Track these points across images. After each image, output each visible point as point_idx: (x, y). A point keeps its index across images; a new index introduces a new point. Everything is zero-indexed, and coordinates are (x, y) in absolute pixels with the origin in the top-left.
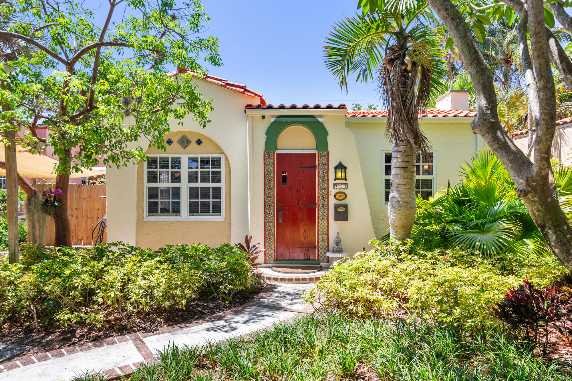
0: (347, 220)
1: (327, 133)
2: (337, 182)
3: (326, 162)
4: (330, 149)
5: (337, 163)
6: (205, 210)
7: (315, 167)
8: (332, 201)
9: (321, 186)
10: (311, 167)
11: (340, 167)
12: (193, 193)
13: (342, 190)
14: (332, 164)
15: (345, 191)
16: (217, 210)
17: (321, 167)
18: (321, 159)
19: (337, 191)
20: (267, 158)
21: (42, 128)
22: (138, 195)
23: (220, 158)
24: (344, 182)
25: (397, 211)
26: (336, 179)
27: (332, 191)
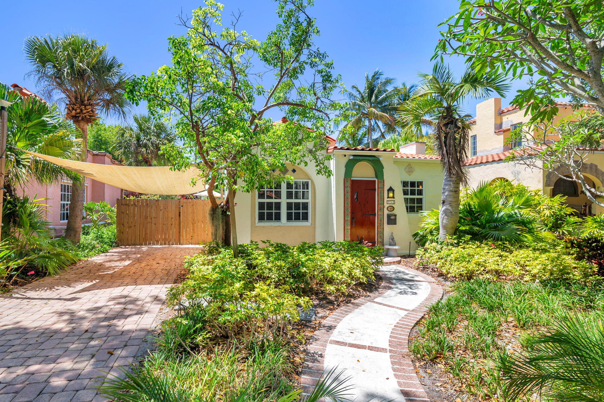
0: (395, 224)
1: (382, 167)
2: (389, 199)
3: (382, 186)
4: (385, 178)
5: (388, 187)
6: (297, 218)
7: (375, 190)
8: (386, 212)
9: (379, 202)
10: (372, 190)
11: (391, 189)
12: (289, 206)
13: (391, 205)
14: (386, 188)
15: (393, 205)
16: (305, 217)
17: (379, 190)
18: (379, 184)
19: (389, 205)
20: (346, 183)
21: (102, 155)
22: (251, 207)
23: (308, 182)
24: (393, 199)
25: (450, 218)
26: (388, 197)
27: (386, 205)
